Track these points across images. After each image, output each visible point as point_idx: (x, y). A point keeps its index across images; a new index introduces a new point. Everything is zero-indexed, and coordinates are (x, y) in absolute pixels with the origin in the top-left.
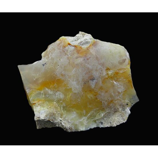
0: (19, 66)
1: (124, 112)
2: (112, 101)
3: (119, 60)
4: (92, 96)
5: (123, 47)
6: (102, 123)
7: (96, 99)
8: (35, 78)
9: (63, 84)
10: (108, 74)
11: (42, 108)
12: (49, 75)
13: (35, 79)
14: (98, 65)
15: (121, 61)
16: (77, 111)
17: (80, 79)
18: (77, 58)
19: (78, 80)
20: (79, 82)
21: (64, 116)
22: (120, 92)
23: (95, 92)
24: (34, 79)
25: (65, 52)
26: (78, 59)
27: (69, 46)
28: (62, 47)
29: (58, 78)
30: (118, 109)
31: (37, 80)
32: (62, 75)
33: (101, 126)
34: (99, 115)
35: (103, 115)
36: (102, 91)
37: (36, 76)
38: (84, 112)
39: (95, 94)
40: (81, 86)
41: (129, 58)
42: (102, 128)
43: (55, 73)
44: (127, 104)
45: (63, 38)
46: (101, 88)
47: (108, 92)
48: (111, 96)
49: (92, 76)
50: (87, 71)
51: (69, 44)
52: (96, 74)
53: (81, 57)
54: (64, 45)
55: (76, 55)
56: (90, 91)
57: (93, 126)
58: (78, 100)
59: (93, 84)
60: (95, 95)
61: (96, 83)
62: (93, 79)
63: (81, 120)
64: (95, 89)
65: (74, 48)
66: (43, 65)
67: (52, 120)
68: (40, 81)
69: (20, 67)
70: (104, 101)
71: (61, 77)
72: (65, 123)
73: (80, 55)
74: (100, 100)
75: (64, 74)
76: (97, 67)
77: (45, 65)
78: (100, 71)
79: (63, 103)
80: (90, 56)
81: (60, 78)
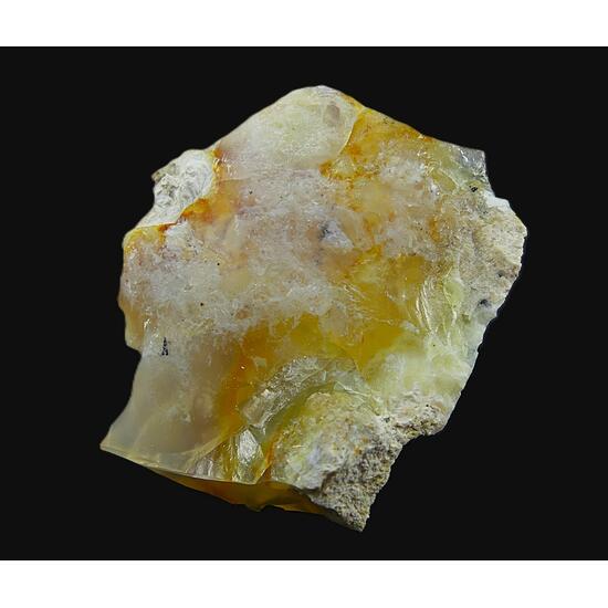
1: (492, 212)
2: (432, 223)
3: (321, 120)
4: (372, 268)
6: (483, 302)
7: (392, 261)
8: (185, 416)
9: (271, 333)
10: (339, 177)
11: (304, 450)
12: (209, 357)
13: (189, 416)
15: (329, 117)
16: (393, 348)
17: (295, 264)
19: (292, 274)
20: (301, 275)
21: (378, 400)
22: (419, 180)
23: (368, 252)
24: (188, 419)
26: (229, 231)
27: (168, 232)
28: (155, 256)
29: (243, 334)
30: (469, 222)
31: (195, 412)
32: (243, 314)
33: (493, 311)
34: (450, 290)
35: (459, 280)
36: (380, 227)
38: (409, 327)
39: (374, 255)
40: (319, 276)
42: (499, 311)
43: (221, 332)
44: (474, 190)
45: (129, 239)
46: (369, 226)
47: (396, 212)
48: (414, 213)
50: (287, 227)
51: (165, 228)
52: (314, 211)
54: (155, 247)
55: (211, 233)
57: (478, 333)
58: (358, 320)
59: (341, 242)
60: (380, 257)
61: (343, 228)
62: (324, 232)
63: (430, 356)
64: (359, 245)
65: (185, 223)
66: (166, 352)
67: (366, 441)
68: (209, 405)
71: (246, 323)
72: (406, 414)
74: (403, 255)
75: (242, 307)
76: (295, 193)
77: (168, 347)
78: (313, 191)
79: (334, 374)
80: (247, 191)
81: (245, 329)
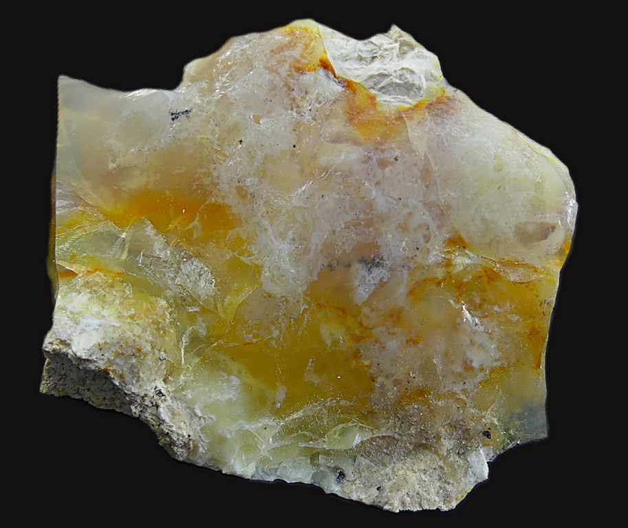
0: (64, 82)
1: (461, 462)
2: (422, 392)
3: (523, 219)
4: (340, 334)
5: (564, 169)
6: (342, 475)
7: (357, 355)
8: (114, 162)
9: (230, 233)
10: (448, 264)
11: (96, 308)
12: (184, 169)
13: (115, 165)
14: (420, 205)
15: (531, 228)
16: (250, 380)
17: (317, 239)
18: (337, 139)
19: (305, 239)
20: (307, 250)
21: (182, 377)
22: (475, 364)
23: (361, 325)
24: (112, 166)
25: (294, 94)
26: (339, 146)
27: (321, 72)
28: (287, 66)
29: (220, 201)
30: (438, 437)
31: (122, 172)
32: (242, 192)
33: (333, 487)
34: (343, 432)
35: (358, 440)
36: (397, 330)
37: (125, 152)
38: (280, 394)
39: (357, 332)
40: (310, 272)
41: (573, 228)
42: (334, 495)
43: (215, 174)
44: (487, 434)
45: (308, 26)
46: (396, 316)
47: (420, 346)
48: (427, 369)
49: (374, 246)
50: (362, 216)
51: (325, 66)
52: (395, 245)
53: (356, 143)
54: (298, 61)
55: (337, 126)
56: (341, 314)
57: (298, 473)
58: (270, 333)
59: (363, 284)
60: (358, 339)
61: (382, 284)
62: (373, 263)
63: (250, 427)
64: (366, 310)
65: (339, 88)
66: (175, 116)
67: (121, 377)
68: (135, 183)
69: (67, 86)
70: (387, 377)
71: (232, 200)
72: (173, 414)
73: (357, 133)
74: (369, 367)
75: (251, 190)
76: (410, 214)
77: (183, 117)
78: (420, 236)
79: (200, 319)
80: (397, 153)
81: (226, 201)
